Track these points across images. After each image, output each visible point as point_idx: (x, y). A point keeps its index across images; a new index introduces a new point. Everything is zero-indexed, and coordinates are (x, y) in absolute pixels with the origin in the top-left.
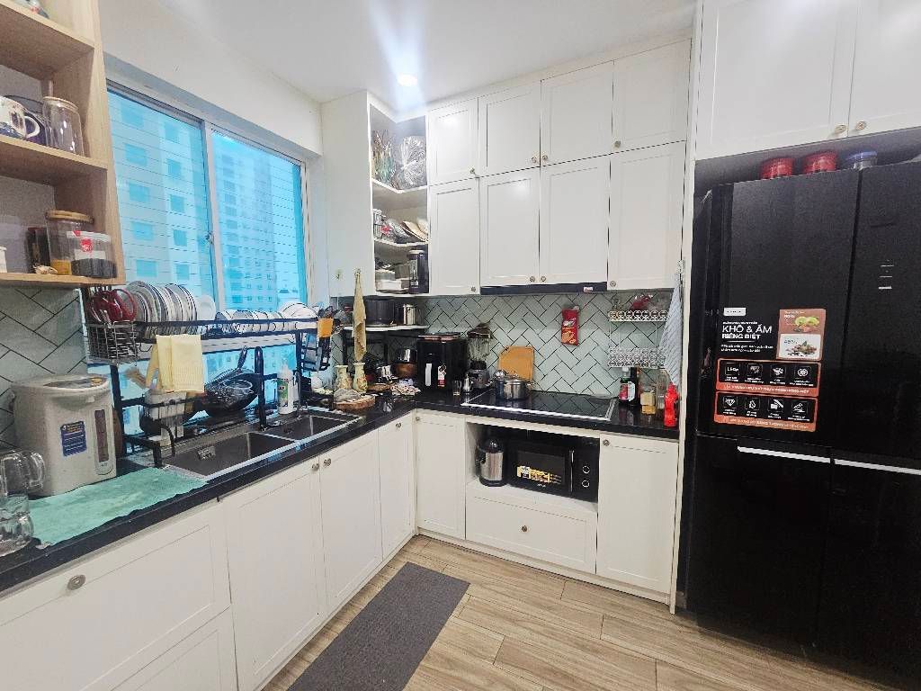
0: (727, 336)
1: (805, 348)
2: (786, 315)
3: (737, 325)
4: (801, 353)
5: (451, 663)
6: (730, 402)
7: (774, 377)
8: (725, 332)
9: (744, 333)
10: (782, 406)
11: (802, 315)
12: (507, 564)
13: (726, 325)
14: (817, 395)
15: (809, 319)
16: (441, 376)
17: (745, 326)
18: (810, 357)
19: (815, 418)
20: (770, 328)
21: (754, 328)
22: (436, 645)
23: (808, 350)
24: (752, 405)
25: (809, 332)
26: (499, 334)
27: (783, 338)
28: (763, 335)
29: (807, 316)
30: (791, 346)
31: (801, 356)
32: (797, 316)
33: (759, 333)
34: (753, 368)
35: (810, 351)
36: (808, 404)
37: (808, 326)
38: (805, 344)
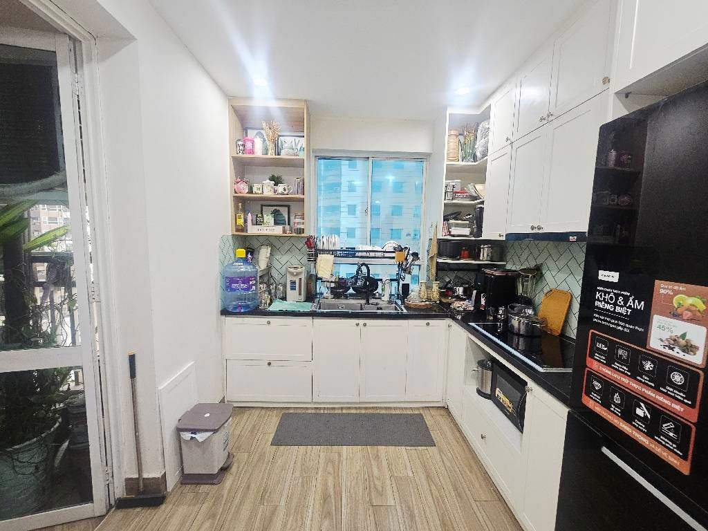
0: (601, 305)
1: (683, 342)
2: (663, 288)
3: (609, 293)
4: (677, 349)
5: (377, 457)
6: (597, 385)
7: (643, 372)
8: (598, 300)
9: (615, 304)
10: (649, 416)
11: (682, 292)
12: (473, 457)
13: (600, 291)
14: (695, 420)
15: (690, 301)
16: (483, 302)
17: (617, 296)
18: (688, 358)
19: (690, 457)
20: (643, 303)
21: (626, 299)
22: (382, 449)
23: (686, 346)
24: (617, 398)
25: (691, 320)
26: (548, 276)
27: (657, 320)
28: (634, 311)
29: (689, 295)
30: (666, 335)
31: (677, 353)
32: (676, 293)
33: (630, 307)
34: (620, 352)
35: (689, 348)
36: (682, 428)
37: (688, 309)
38: (683, 336)
